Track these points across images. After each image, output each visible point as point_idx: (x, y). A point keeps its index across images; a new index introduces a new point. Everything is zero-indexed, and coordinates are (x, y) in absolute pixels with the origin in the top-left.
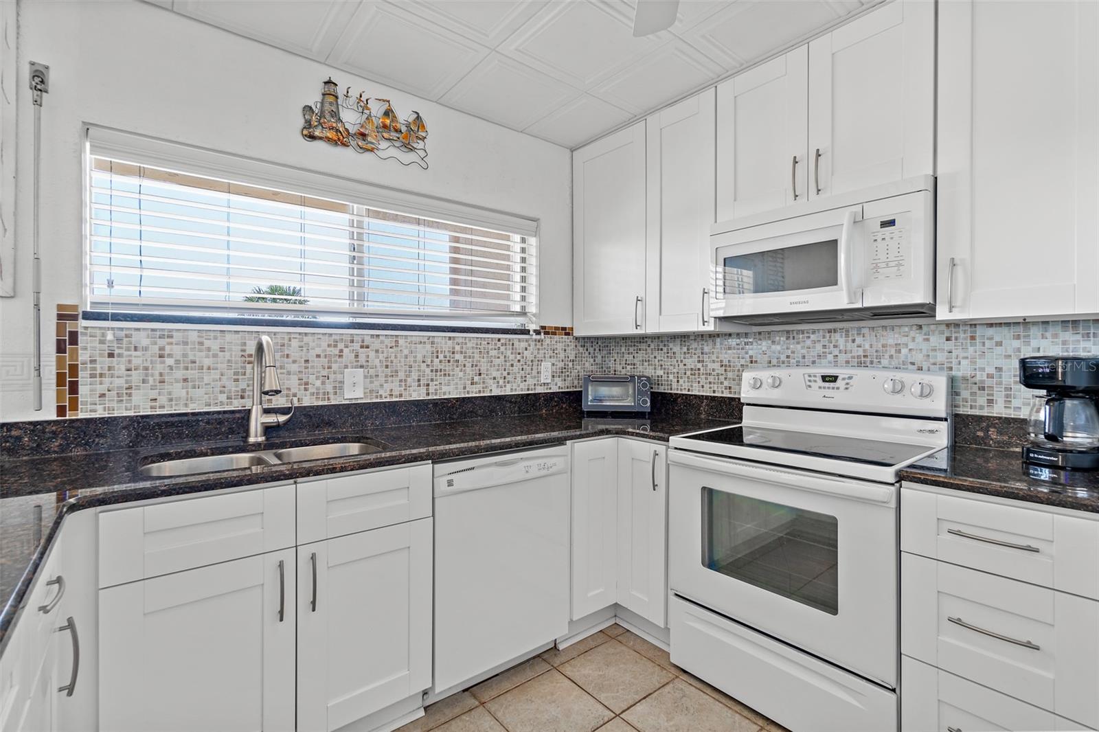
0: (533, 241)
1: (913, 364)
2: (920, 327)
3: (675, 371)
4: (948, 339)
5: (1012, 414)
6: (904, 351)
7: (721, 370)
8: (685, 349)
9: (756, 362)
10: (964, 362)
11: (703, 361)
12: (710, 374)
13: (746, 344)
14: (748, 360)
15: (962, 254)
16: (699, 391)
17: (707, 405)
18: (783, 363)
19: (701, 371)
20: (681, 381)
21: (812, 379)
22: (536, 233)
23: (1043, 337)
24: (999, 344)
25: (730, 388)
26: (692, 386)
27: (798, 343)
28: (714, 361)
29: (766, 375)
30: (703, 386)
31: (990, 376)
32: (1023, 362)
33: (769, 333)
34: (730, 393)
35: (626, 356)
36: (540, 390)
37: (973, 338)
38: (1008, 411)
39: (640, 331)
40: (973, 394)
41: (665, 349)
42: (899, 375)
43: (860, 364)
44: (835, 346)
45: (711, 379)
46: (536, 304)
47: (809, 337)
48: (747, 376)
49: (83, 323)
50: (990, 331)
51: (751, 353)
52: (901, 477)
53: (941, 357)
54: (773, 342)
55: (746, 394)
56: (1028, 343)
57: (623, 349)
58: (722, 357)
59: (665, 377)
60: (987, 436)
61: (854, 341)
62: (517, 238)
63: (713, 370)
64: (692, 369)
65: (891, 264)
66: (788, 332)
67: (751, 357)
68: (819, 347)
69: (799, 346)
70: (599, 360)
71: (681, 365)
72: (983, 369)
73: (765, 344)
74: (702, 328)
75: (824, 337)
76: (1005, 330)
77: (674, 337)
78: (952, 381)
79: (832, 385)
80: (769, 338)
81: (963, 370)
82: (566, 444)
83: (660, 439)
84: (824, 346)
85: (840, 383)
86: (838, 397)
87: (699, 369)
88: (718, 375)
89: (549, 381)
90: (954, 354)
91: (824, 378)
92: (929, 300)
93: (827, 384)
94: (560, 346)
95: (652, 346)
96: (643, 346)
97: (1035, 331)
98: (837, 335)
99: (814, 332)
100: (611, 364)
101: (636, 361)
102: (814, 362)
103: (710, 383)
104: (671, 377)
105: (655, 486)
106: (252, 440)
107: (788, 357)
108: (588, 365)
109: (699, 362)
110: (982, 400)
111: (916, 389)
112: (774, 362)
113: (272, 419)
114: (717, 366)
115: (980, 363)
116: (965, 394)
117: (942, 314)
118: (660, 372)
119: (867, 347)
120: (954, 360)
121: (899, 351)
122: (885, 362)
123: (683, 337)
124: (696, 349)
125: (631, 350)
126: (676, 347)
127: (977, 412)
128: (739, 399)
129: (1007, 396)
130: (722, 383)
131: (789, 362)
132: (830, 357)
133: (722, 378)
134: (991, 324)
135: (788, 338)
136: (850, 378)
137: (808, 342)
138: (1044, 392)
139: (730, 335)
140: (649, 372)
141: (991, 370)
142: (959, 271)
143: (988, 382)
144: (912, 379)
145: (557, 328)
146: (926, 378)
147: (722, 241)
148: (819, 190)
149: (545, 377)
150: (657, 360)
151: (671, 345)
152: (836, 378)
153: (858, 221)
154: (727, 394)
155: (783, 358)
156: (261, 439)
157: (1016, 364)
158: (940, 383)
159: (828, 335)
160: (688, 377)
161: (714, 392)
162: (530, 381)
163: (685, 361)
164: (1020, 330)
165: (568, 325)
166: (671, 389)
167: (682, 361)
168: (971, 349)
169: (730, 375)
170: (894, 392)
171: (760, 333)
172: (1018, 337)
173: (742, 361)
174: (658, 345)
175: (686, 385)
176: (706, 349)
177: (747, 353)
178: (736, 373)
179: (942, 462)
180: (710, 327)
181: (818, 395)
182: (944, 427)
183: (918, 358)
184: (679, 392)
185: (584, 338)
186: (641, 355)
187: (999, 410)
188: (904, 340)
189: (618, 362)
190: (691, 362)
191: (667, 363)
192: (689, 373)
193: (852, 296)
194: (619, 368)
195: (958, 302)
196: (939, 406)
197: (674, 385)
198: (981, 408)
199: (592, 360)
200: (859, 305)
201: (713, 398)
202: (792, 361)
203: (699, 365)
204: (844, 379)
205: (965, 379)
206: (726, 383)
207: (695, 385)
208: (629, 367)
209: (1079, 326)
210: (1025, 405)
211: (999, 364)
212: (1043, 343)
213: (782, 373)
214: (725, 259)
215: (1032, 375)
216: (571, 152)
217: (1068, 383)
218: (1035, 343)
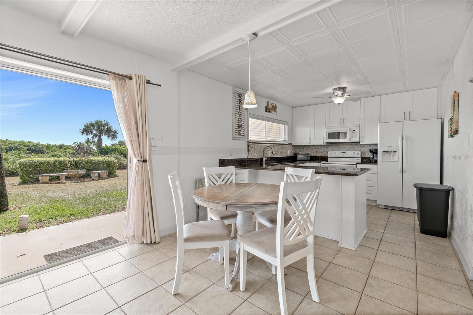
0: (287, 126)
2: (357, 144)
4: (361, 146)
5: (369, 157)
6: (355, 148)
7: (323, 152)
8: (315, 148)
10: (363, 150)
13: (328, 147)
15: (363, 135)
17: (320, 158)
19: (319, 152)
21: (341, 153)
22: (287, 125)
24: (367, 147)
28: (321, 150)
29: (333, 152)
30: (319, 155)
32: (370, 149)
36: (288, 156)
37: (364, 146)
39: (310, 144)
40: (364, 154)
42: (354, 152)
43: (348, 150)
44: (344, 147)
46: (288, 139)
48: (329, 152)
49: (250, 144)
50: (366, 145)
52: (357, 163)
53: (360, 149)
54: (333, 147)
55: (329, 156)
57: (300, 148)
58: (323, 149)
60: (366, 160)
61: (347, 147)
62: (283, 125)
63: (321, 152)
65: (354, 136)
66: (336, 145)
67: (329, 149)
68: (342, 147)
69: (338, 147)
73: (331, 147)
74: (323, 144)
78: (361, 152)
83: (319, 162)
85: (345, 153)
86: (345, 155)
91: (343, 152)
92: (359, 141)
94: (291, 147)
97: (371, 145)
98: (344, 145)
99: (340, 145)
101: (303, 150)
102: (340, 150)
103: (321, 154)
104: (312, 153)
106: (264, 162)
108: (294, 151)
109: (318, 150)
110: (365, 155)
111: (357, 154)
112: (333, 150)
113: (266, 159)
115: (365, 150)
116: (363, 154)
117: (361, 143)
119: (349, 147)
122: (352, 149)
126: (313, 147)
127: (364, 157)
128: (327, 156)
129: (368, 154)
132: (343, 149)
133: (323, 153)
134: (366, 144)
136: (347, 152)
137: (340, 147)
138: (372, 153)
141: (366, 151)
142: (363, 137)
143: (366, 152)
144: (356, 152)
145: (290, 144)
146: (358, 152)
147: (328, 130)
148: (344, 124)
149: (289, 153)
153: (350, 130)
154: (324, 156)
155: (335, 149)
156: (265, 162)
157: (369, 150)
158: (360, 152)
161: (321, 156)
162: (287, 154)
164: (369, 145)
165: (292, 143)
167: (314, 150)
168: (364, 148)
169: (325, 152)
170: (354, 154)
171: (331, 145)
173: (327, 150)
176: (320, 148)
179: (360, 162)
180: (325, 144)
181: (342, 155)
182: (360, 159)
183: (357, 149)
185: (294, 145)
186: (304, 149)
187: (367, 156)
188: (354, 146)
190: (316, 150)
192: (316, 152)
194: (299, 152)
195: (363, 141)
196: (360, 156)
197: (313, 155)
200: (350, 141)
202: (337, 150)
205: (363, 152)
206: (324, 154)
207: (317, 154)
209: (376, 145)
210: (370, 155)
211: (367, 150)
212: (372, 147)
213: (336, 152)
214: (328, 133)
215: (371, 151)
216: (292, 108)
217: (375, 152)
218: (371, 147)
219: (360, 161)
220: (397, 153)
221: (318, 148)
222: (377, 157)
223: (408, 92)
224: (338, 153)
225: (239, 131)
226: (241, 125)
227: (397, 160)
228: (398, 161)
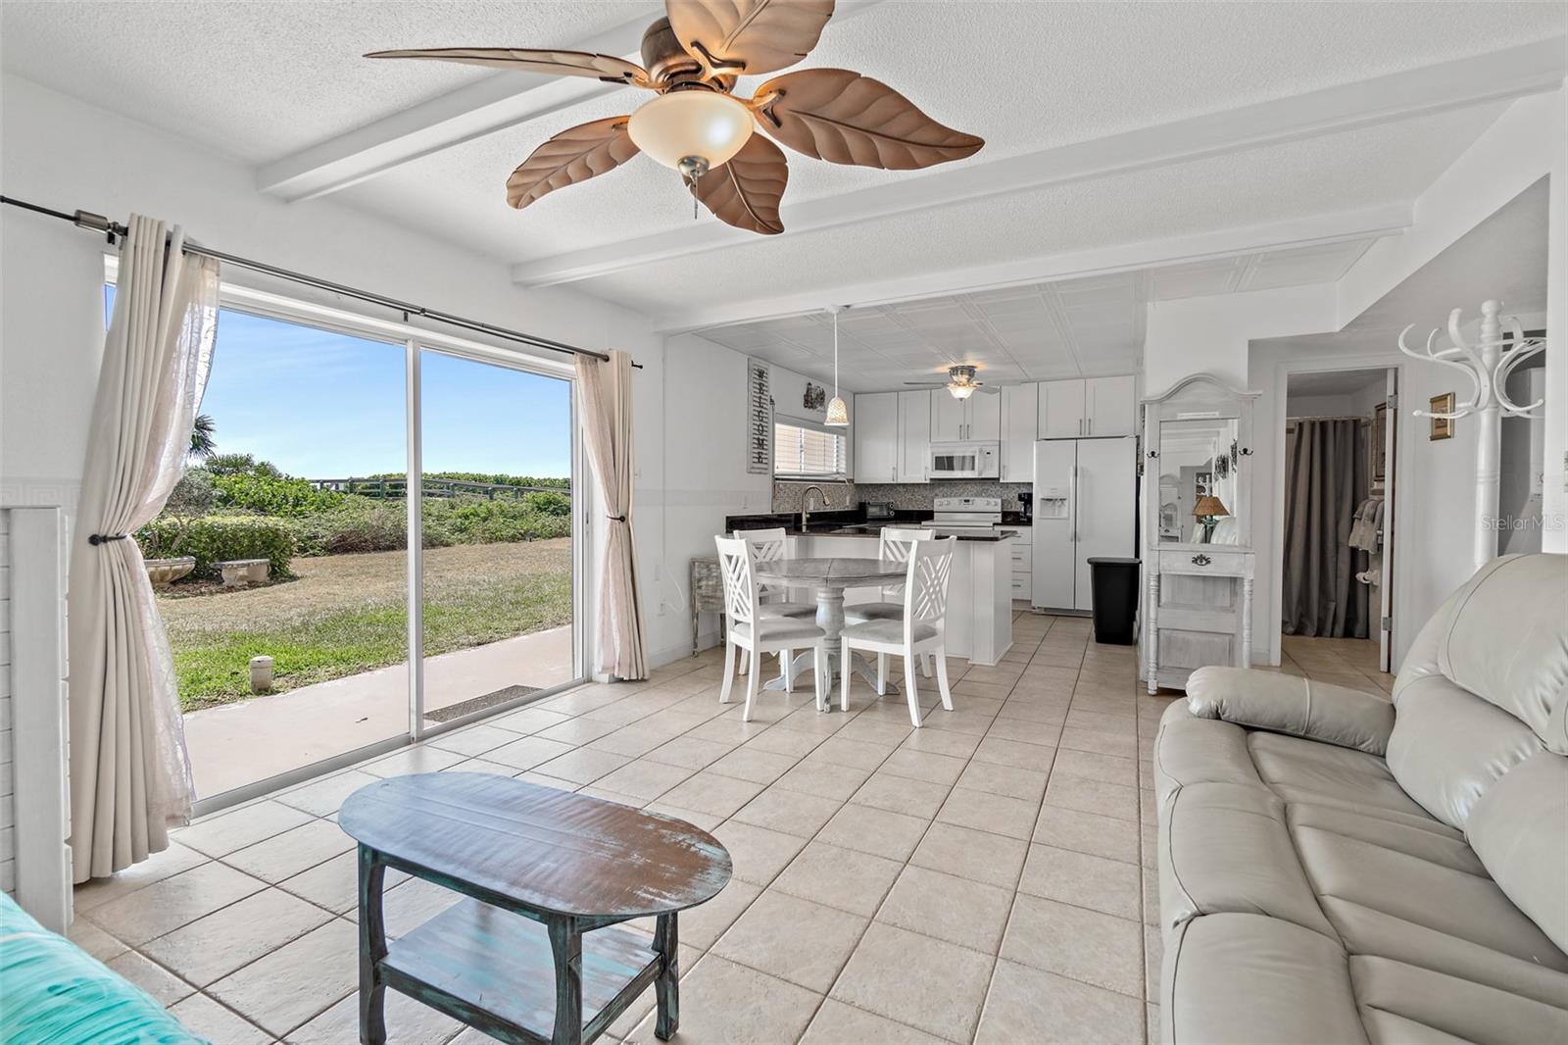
0: (843, 438)
1: (991, 496)
2: (994, 484)
3: (900, 500)
4: (1001, 488)
5: (1016, 510)
6: (989, 491)
8: (905, 490)
9: (940, 496)
11: (919, 496)
13: (939, 489)
15: (1006, 464)
16: (912, 508)
17: (919, 512)
18: (949, 496)
19: (914, 500)
20: (903, 504)
21: (961, 501)
22: (844, 435)
24: (1014, 489)
26: (908, 506)
27: (955, 491)
29: (945, 500)
30: (914, 506)
32: (1018, 494)
33: (947, 485)
34: (929, 507)
39: (895, 482)
40: (1007, 505)
41: (895, 491)
42: (988, 499)
43: (976, 496)
45: (919, 503)
46: (844, 468)
49: (777, 481)
50: (1011, 485)
52: (994, 524)
53: (999, 493)
55: (936, 508)
58: (923, 494)
61: (974, 487)
62: (835, 436)
63: (919, 499)
65: (989, 465)
66: (950, 484)
67: (939, 494)
68: (963, 491)
71: (903, 497)
74: (924, 482)
78: (1002, 501)
79: (968, 503)
80: (947, 487)
81: (1005, 497)
84: (965, 491)
85: (971, 503)
86: (970, 508)
88: (922, 501)
91: (965, 501)
92: (998, 476)
93: (966, 503)
94: (851, 489)
97: (1022, 486)
98: (968, 486)
99: (962, 486)
101: (878, 495)
102: (960, 496)
103: (917, 505)
104: (898, 502)
106: (803, 523)
109: (912, 495)
110: (1010, 506)
111: (993, 504)
112: (946, 495)
113: (808, 516)
115: (1009, 495)
116: (1005, 505)
117: (1001, 481)
118: (892, 501)
126: (901, 489)
128: (932, 510)
132: (967, 494)
134: (1012, 483)
135: (953, 487)
137: (959, 488)
138: (1023, 502)
141: (1012, 497)
142: (1006, 469)
143: (1011, 501)
144: (992, 500)
145: (850, 480)
146: (996, 500)
147: (935, 450)
148: (968, 437)
149: (848, 503)
150: (890, 495)
151: (898, 488)
152: (969, 501)
153: (981, 451)
154: (925, 509)
155: (949, 494)
156: (805, 523)
158: (999, 501)
159: (966, 487)
161: (920, 507)
162: (844, 505)
163: (905, 495)
164: (1017, 485)
165: (853, 478)
169: (926, 501)
170: (987, 505)
171: (944, 485)
173: (935, 496)
175: (906, 506)
176: (915, 490)
177: (939, 492)
179: (1001, 522)
180: (928, 482)
181: (964, 507)
182: (1000, 514)
183: (993, 493)
184: (903, 509)
185: (858, 485)
186: (880, 493)
187: (1013, 510)
188: (989, 488)
190: (908, 496)
191: (896, 496)
192: (907, 500)
193: (980, 474)
194: (868, 499)
195: (1005, 478)
196: (999, 508)
197: (900, 506)
200: (981, 477)
201: (921, 510)
202: (953, 495)
203: (912, 497)
204: (972, 501)
205: (1005, 500)
206: (924, 504)
207: (911, 505)
209: (1031, 484)
210: (1019, 507)
211: (1013, 495)
212: (1023, 489)
213: (950, 499)
214: (936, 458)
215: (1021, 498)
216: (855, 394)
217: (1027, 499)
218: (1021, 489)
219: (999, 520)
220: (1066, 503)
221: (912, 491)
222: (1031, 512)
223: (1088, 380)
224: (955, 503)
225: (759, 453)
226: (763, 440)
227: (1065, 515)
228: (1068, 519)
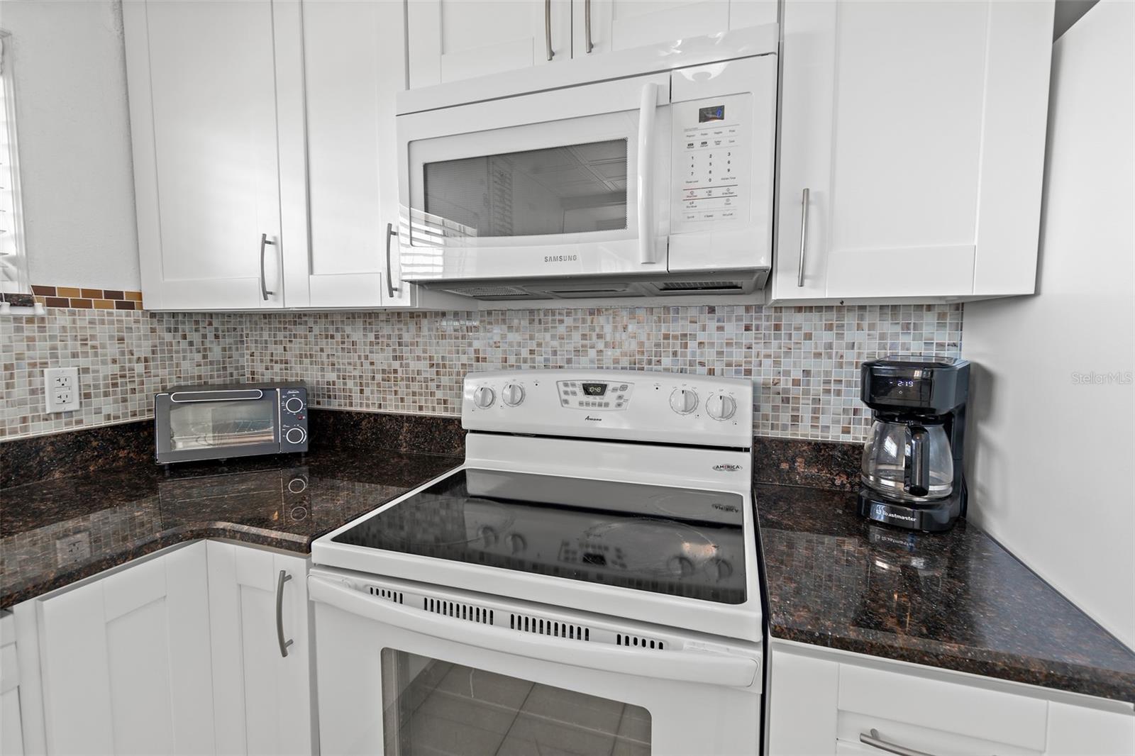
1: (702, 364)
2: (712, 310)
3: (357, 373)
4: (747, 328)
5: (819, 436)
6: (692, 345)
7: (431, 373)
8: (371, 337)
9: (484, 359)
10: (767, 363)
11: (401, 358)
12: (413, 380)
13: (469, 329)
14: (473, 355)
16: (396, 407)
17: (410, 431)
18: (525, 361)
19: (399, 375)
20: (367, 391)
21: (570, 389)
23: (859, 328)
24: (808, 337)
25: (445, 402)
26: (385, 399)
27: (546, 330)
28: (419, 358)
29: (499, 383)
30: (402, 400)
31: (796, 383)
33: (503, 312)
34: (446, 409)
35: (271, 347)
36: (43, 430)
37: (777, 327)
38: (815, 432)
39: (271, 305)
40: (775, 408)
41: (338, 336)
42: (690, 384)
43: (635, 367)
44: (600, 336)
45: (415, 387)
46: (16, 237)
47: (561, 321)
48: (471, 386)
50: (799, 318)
51: (476, 344)
53: (738, 355)
54: (510, 328)
55: (470, 414)
56: (840, 336)
57: (266, 335)
58: (432, 351)
59: (339, 385)
60: (792, 469)
61: (625, 328)
63: (419, 373)
64: (384, 371)
65: (716, 192)
66: (532, 312)
67: (477, 351)
68: (576, 336)
69: (548, 336)
70: (216, 352)
71: (367, 366)
72: (787, 373)
73: (497, 331)
74: (389, 302)
75: (584, 321)
76: (815, 316)
77: (352, 315)
78: (756, 391)
79: (597, 399)
80: (504, 321)
81: (766, 373)
82: (11, 612)
84: (584, 337)
85: (609, 396)
86: (610, 423)
87: (395, 371)
88: (426, 380)
89: (74, 406)
90: (754, 351)
91: (587, 389)
92: (764, 262)
93: (591, 399)
94: (103, 333)
95: (316, 330)
96: (300, 330)
97: (850, 319)
98: (601, 320)
99: (568, 314)
100: (245, 361)
101: (289, 356)
102: (569, 361)
103: (414, 394)
104: (350, 384)
105: (284, 647)
107: (532, 352)
108: (190, 366)
109: (395, 358)
110: (785, 418)
111: (716, 407)
112: (512, 359)
114: (423, 365)
115: (786, 363)
116: (766, 408)
117: (783, 289)
118: (332, 376)
119: (643, 338)
120: (753, 359)
121: (685, 346)
122: (667, 361)
123: (369, 316)
124: (389, 337)
125: (280, 336)
126: (356, 333)
127: (779, 434)
128: (459, 421)
129: (815, 411)
130: (432, 394)
131: (533, 360)
132: (592, 353)
133: (432, 385)
134: (799, 309)
135: (532, 321)
136: (624, 388)
137: (561, 329)
139: (444, 314)
140: (312, 375)
141: (798, 374)
142: (813, 213)
143: (795, 392)
144: (710, 391)
145: (87, 293)
146: (727, 389)
148: (591, 46)
150: (324, 355)
151: (348, 330)
152: (603, 388)
153: (663, 106)
154: (440, 413)
155: (525, 353)
158: (744, 394)
159: (589, 318)
160: (379, 386)
161: (421, 408)
162: (7, 413)
163: (373, 357)
164: (833, 318)
165: (127, 287)
166: (351, 404)
167: (366, 358)
168: (774, 343)
169: (445, 380)
170: (687, 410)
171: (489, 313)
172: (829, 328)
173: (464, 359)
174: (326, 330)
175: (375, 398)
176: (407, 337)
177: (470, 345)
178: (454, 377)
181: (575, 417)
182: (747, 457)
183: (709, 355)
184: (364, 409)
185: (174, 315)
186: (296, 347)
189: (257, 357)
190: (382, 359)
191: (342, 359)
192: (379, 377)
193: (649, 250)
194: (259, 368)
195: (810, 268)
196: (743, 430)
197: (356, 397)
198: (785, 427)
199: (198, 357)
200: (660, 268)
201: (419, 420)
202: (538, 359)
203: (396, 365)
204: (615, 390)
205: (766, 387)
206: (439, 394)
207: (391, 397)
208: (277, 367)
212: (859, 337)
213: (524, 379)
214: (426, 166)
218: (849, 336)
221: (395, 340)
224: (544, 395)
